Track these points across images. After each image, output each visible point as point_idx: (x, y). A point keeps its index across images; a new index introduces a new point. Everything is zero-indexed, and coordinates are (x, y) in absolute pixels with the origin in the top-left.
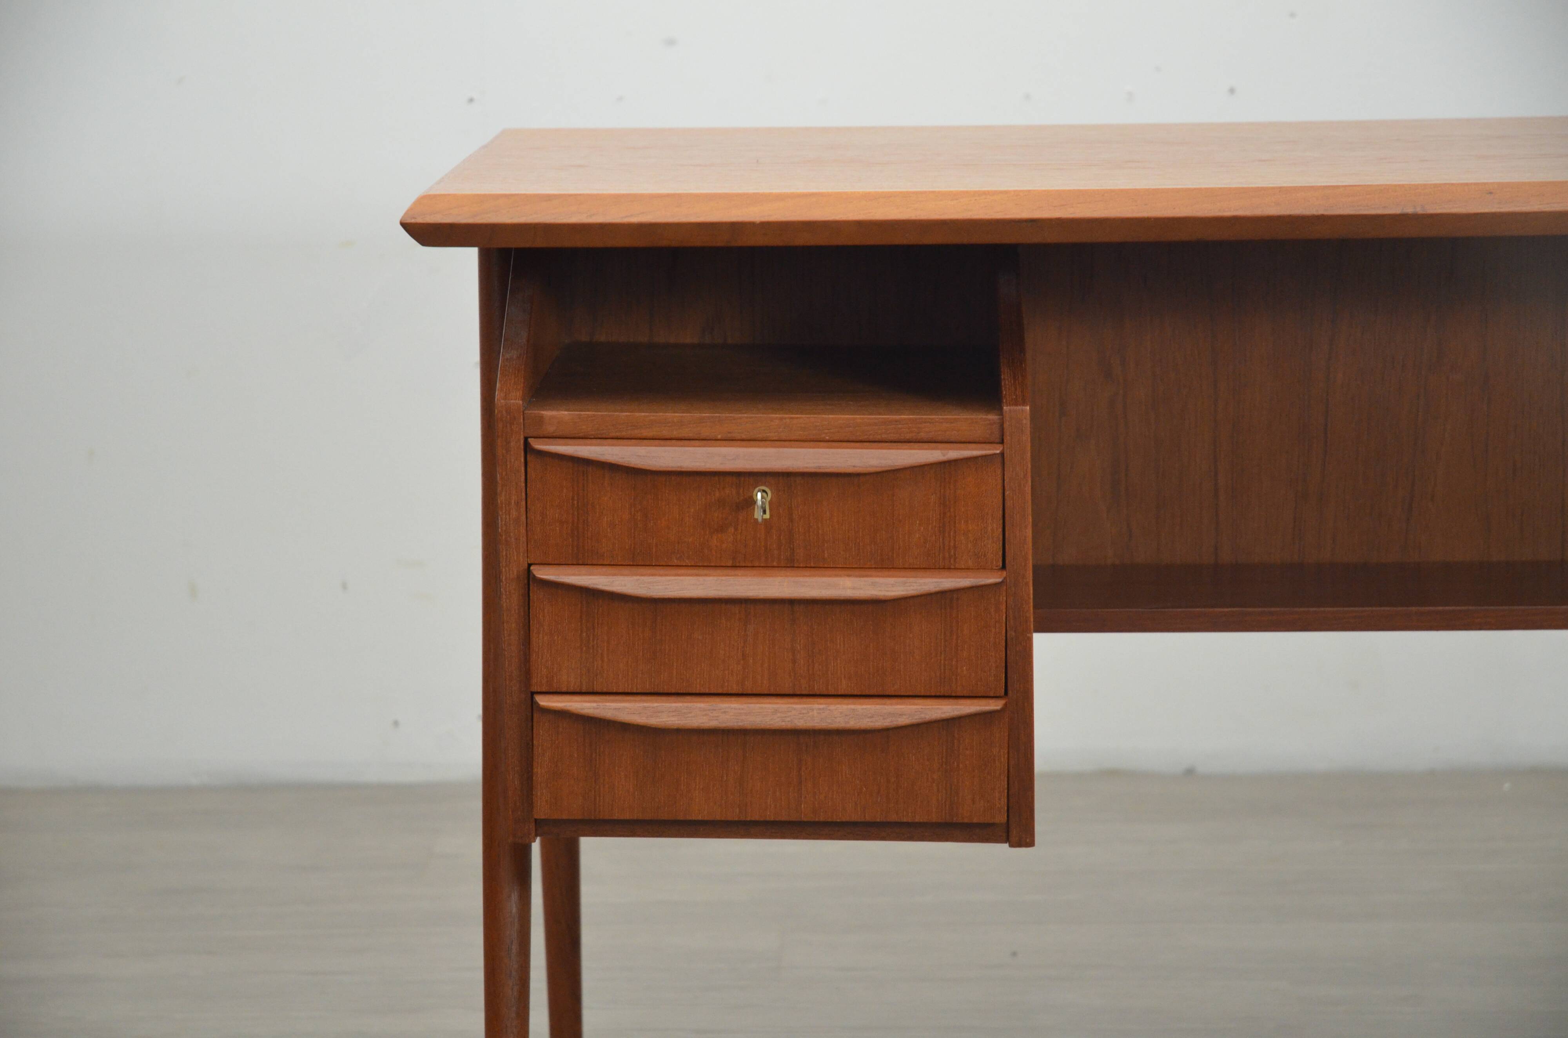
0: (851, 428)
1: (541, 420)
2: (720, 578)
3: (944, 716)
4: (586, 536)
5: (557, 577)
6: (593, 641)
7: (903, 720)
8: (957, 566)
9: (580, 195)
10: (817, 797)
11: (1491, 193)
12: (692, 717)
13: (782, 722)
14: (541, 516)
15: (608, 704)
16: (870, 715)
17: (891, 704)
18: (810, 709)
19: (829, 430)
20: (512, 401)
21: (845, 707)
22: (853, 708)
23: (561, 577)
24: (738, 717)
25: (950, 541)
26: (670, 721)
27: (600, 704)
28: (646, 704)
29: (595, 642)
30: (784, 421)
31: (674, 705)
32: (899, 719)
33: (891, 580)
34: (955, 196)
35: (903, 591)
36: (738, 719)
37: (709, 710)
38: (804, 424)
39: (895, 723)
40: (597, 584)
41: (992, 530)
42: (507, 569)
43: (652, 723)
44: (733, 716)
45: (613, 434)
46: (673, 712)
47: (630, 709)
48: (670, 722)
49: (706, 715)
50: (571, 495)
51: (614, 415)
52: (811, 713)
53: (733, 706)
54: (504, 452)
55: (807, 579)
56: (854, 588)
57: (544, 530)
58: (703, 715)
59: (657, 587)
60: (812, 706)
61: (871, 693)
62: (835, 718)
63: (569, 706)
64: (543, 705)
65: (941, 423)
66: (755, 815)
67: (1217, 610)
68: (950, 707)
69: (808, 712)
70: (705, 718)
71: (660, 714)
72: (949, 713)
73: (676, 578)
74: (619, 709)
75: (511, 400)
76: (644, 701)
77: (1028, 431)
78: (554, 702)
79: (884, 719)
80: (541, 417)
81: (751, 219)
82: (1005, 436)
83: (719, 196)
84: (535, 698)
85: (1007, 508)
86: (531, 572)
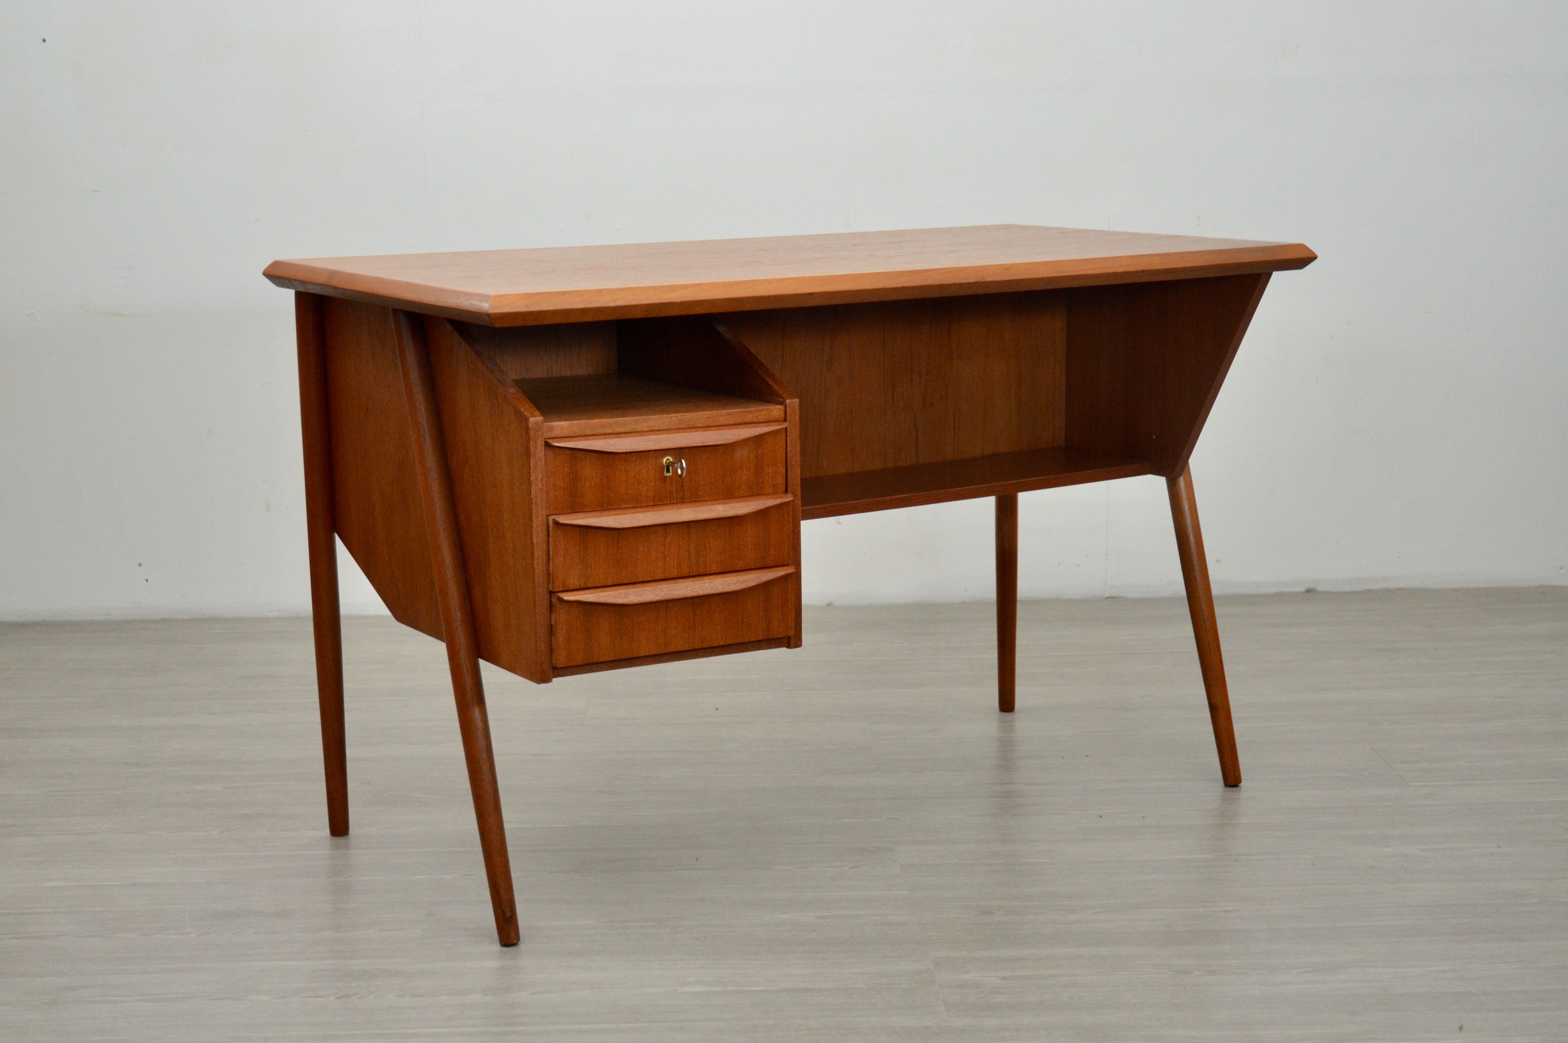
1: (551, 429)
2: (655, 512)
3: (769, 579)
4: (578, 495)
5: (570, 521)
6: (587, 557)
8: (764, 493)
13: (692, 592)
14: (553, 486)
15: (598, 594)
16: (733, 582)
18: (704, 583)
19: (700, 421)
21: (721, 579)
22: (724, 580)
23: (573, 521)
25: (760, 480)
26: (634, 599)
27: (594, 594)
28: (620, 591)
30: (678, 418)
31: (633, 590)
32: (750, 583)
33: (742, 504)
35: (748, 510)
36: (668, 594)
37: (653, 590)
38: (688, 419)
39: (747, 586)
40: (592, 523)
41: (781, 471)
42: (536, 520)
44: (666, 592)
45: (591, 433)
46: (634, 594)
47: (611, 595)
49: (652, 594)
50: (569, 471)
54: (535, 448)
55: (699, 508)
56: (723, 511)
57: (557, 494)
59: (625, 522)
61: (728, 570)
63: (578, 597)
64: (563, 599)
65: (756, 414)
66: (673, 649)
68: (772, 573)
71: (628, 596)
72: (771, 576)
73: (633, 515)
74: (605, 596)
75: (538, 418)
76: (605, 591)
77: (798, 412)
78: (569, 596)
80: (552, 426)
81: (675, 301)
82: (787, 417)
83: (653, 288)
84: (558, 595)
85: (788, 457)
86: (554, 520)
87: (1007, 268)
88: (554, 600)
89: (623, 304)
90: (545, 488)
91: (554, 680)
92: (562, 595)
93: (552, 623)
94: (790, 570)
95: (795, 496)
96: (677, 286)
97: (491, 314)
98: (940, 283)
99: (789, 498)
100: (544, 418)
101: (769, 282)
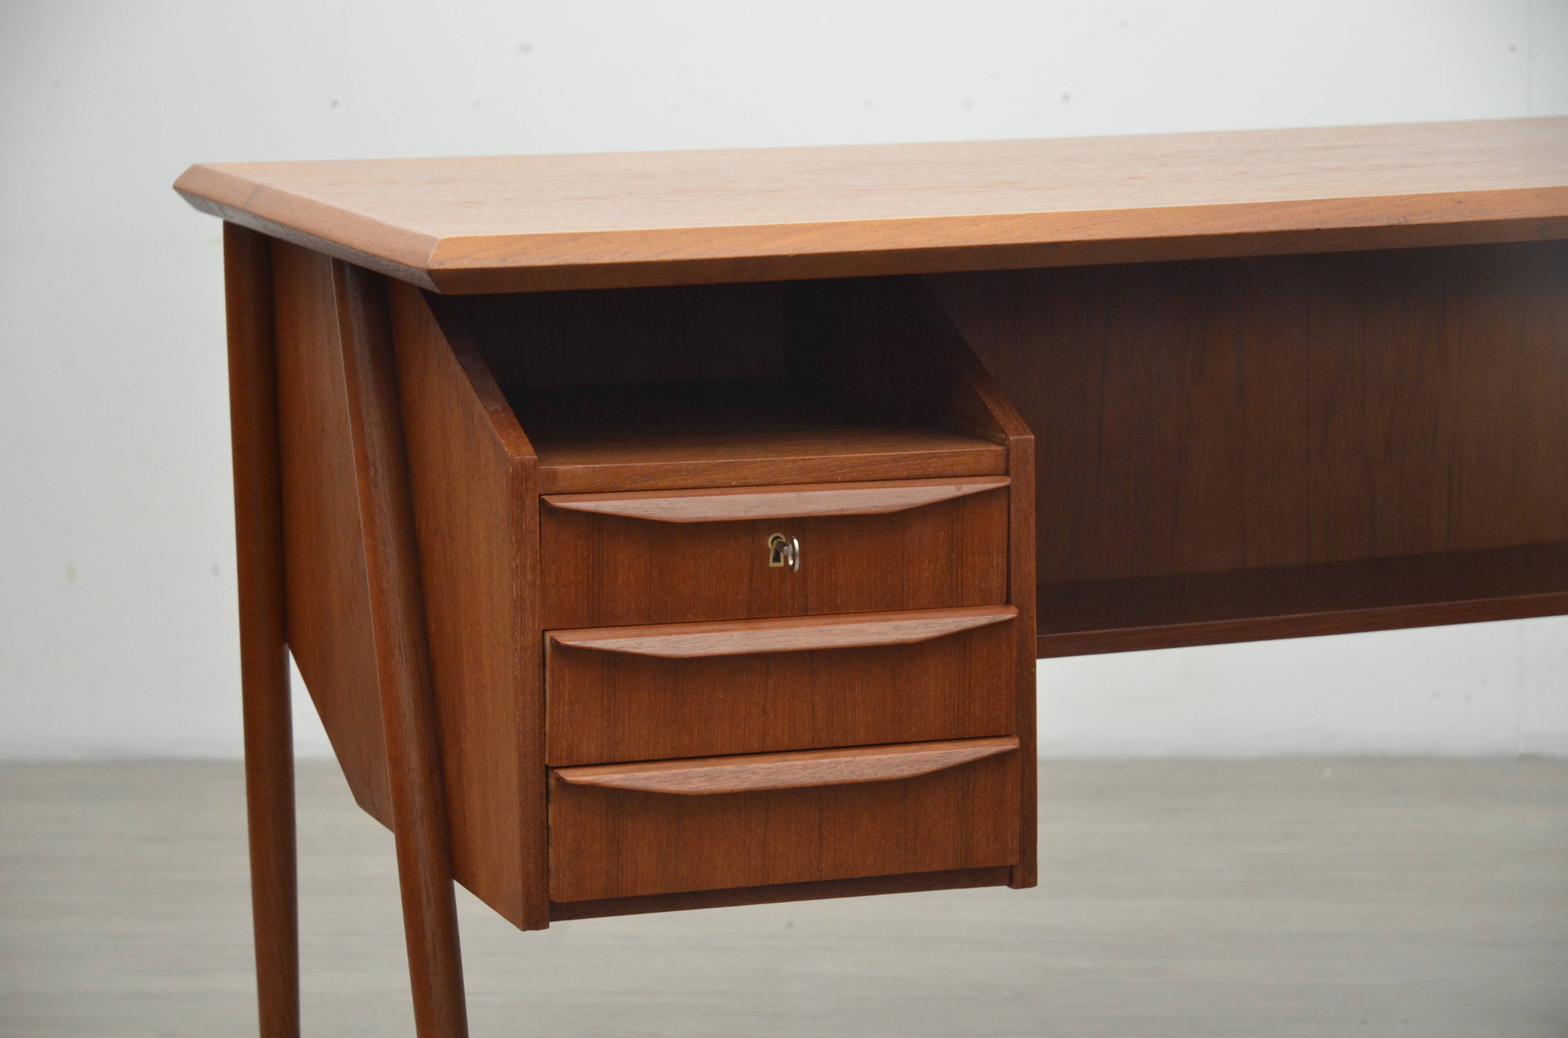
0: (862, 467)
1: (553, 476)
2: (746, 632)
3: (966, 759)
4: (604, 596)
5: (583, 643)
6: (615, 708)
7: (929, 766)
8: (964, 603)
9: (605, 233)
10: (838, 854)
11: (1460, 202)
12: (722, 781)
13: (813, 778)
14: (555, 578)
15: (636, 774)
16: (896, 764)
17: (913, 751)
18: (838, 763)
19: (841, 470)
20: (527, 457)
21: (870, 757)
22: (878, 758)
23: (588, 641)
24: (768, 777)
25: (957, 579)
26: (702, 786)
27: (628, 774)
28: (674, 771)
29: (617, 709)
30: (797, 463)
31: (702, 769)
32: (925, 766)
33: (913, 623)
34: (974, 221)
35: (926, 633)
36: (769, 779)
37: (738, 772)
38: (817, 465)
39: (922, 770)
40: (625, 647)
41: (997, 564)
42: (522, 637)
43: (685, 790)
44: (762, 776)
45: (628, 487)
46: (703, 776)
47: (660, 777)
48: (702, 788)
49: (738, 777)
50: (586, 554)
51: (629, 466)
53: (762, 765)
54: (519, 511)
55: (831, 627)
56: (879, 633)
57: (558, 593)
58: (734, 778)
59: (686, 646)
60: (839, 759)
61: (889, 741)
62: (863, 769)
63: (598, 779)
64: (570, 781)
65: (949, 457)
67: (1091, 632)
68: (970, 749)
69: (836, 767)
70: (736, 780)
71: (690, 780)
72: (971, 755)
73: (703, 634)
74: (649, 778)
75: (526, 455)
76: (672, 768)
77: (1032, 459)
78: (581, 776)
80: (555, 472)
81: (787, 253)
82: (1011, 467)
83: (748, 229)
84: (557, 773)
85: (1012, 542)
86: (552, 639)
87: (1457, 199)
88: (549, 782)
89: (688, 258)
90: (538, 581)
91: (552, 924)
92: (563, 773)
93: (548, 823)
94: (1009, 744)
95: (1021, 609)
96: (793, 226)
99: (1009, 614)
100: (538, 458)
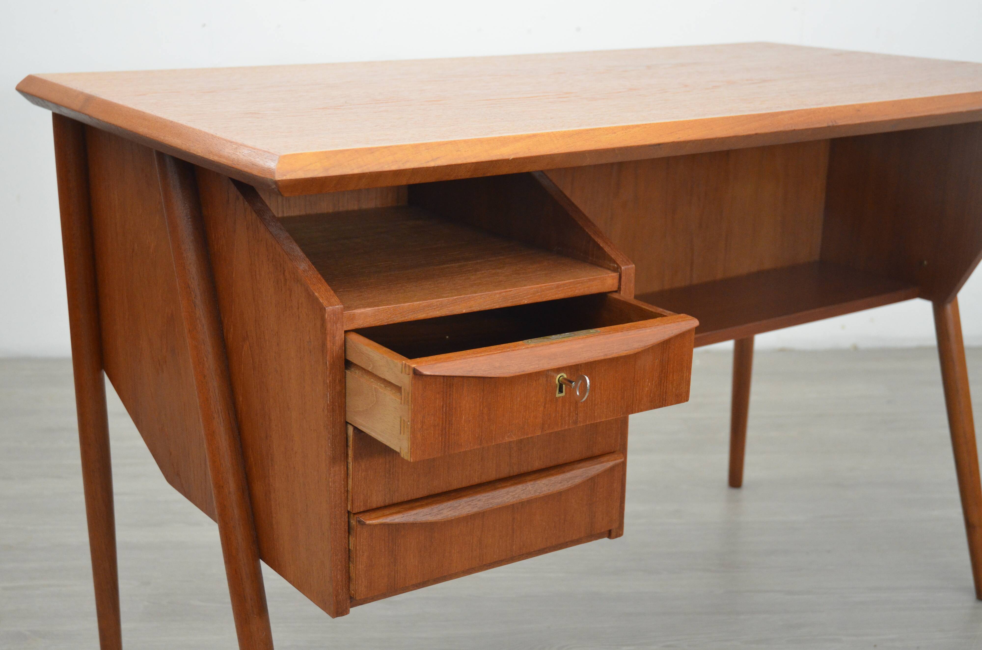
1: (352, 319)
3: (597, 472)
4: (451, 433)
6: (393, 470)
7: (578, 480)
10: (522, 539)
12: (461, 509)
15: (409, 512)
16: (559, 481)
17: (568, 471)
19: (527, 296)
22: (549, 479)
27: (404, 513)
29: (394, 470)
30: (502, 294)
31: (449, 503)
32: (576, 480)
36: (488, 503)
37: (470, 501)
39: (574, 483)
42: (333, 429)
43: (439, 518)
44: (484, 503)
46: (449, 508)
47: (424, 512)
48: (448, 516)
50: (442, 404)
51: (400, 306)
52: (528, 489)
54: (332, 344)
57: (423, 435)
58: (468, 506)
61: (551, 465)
62: (542, 488)
63: (386, 519)
65: (587, 282)
68: (598, 465)
69: (526, 488)
71: (442, 512)
72: (600, 469)
74: (417, 514)
75: (336, 305)
78: (374, 518)
79: (568, 482)
80: (353, 315)
81: (507, 157)
82: (622, 286)
83: (480, 141)
84: (358, 518)
88: (353, 522)
89: (445, 164)
91: (352, 610)
93: (350, 548)
94: (618, 459)
96: (509, 138)
97: (279, 180)
98: (793, 128)
100: (344, 305)
101: (613, 130)
